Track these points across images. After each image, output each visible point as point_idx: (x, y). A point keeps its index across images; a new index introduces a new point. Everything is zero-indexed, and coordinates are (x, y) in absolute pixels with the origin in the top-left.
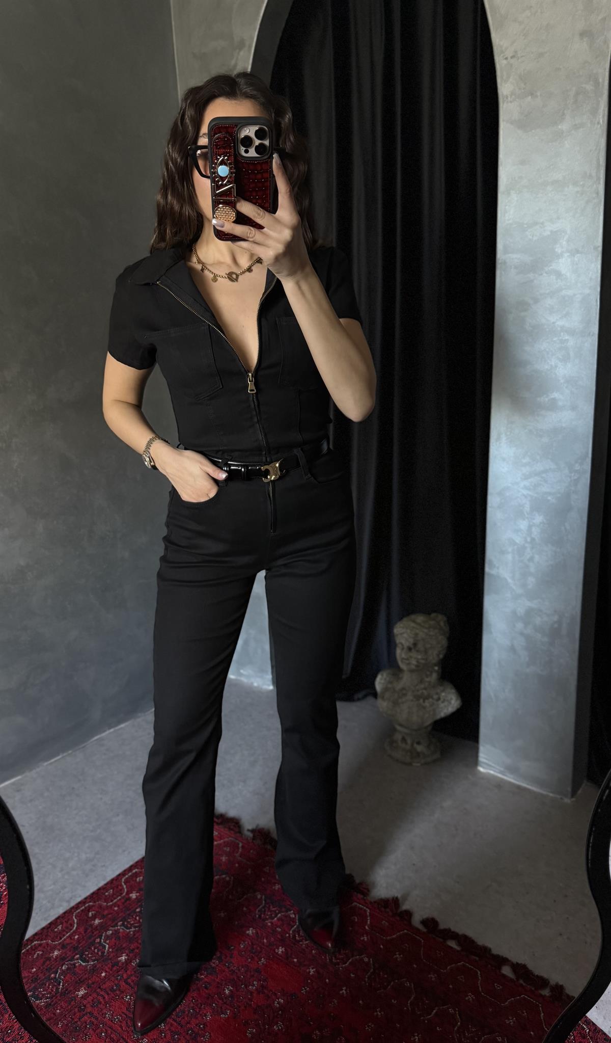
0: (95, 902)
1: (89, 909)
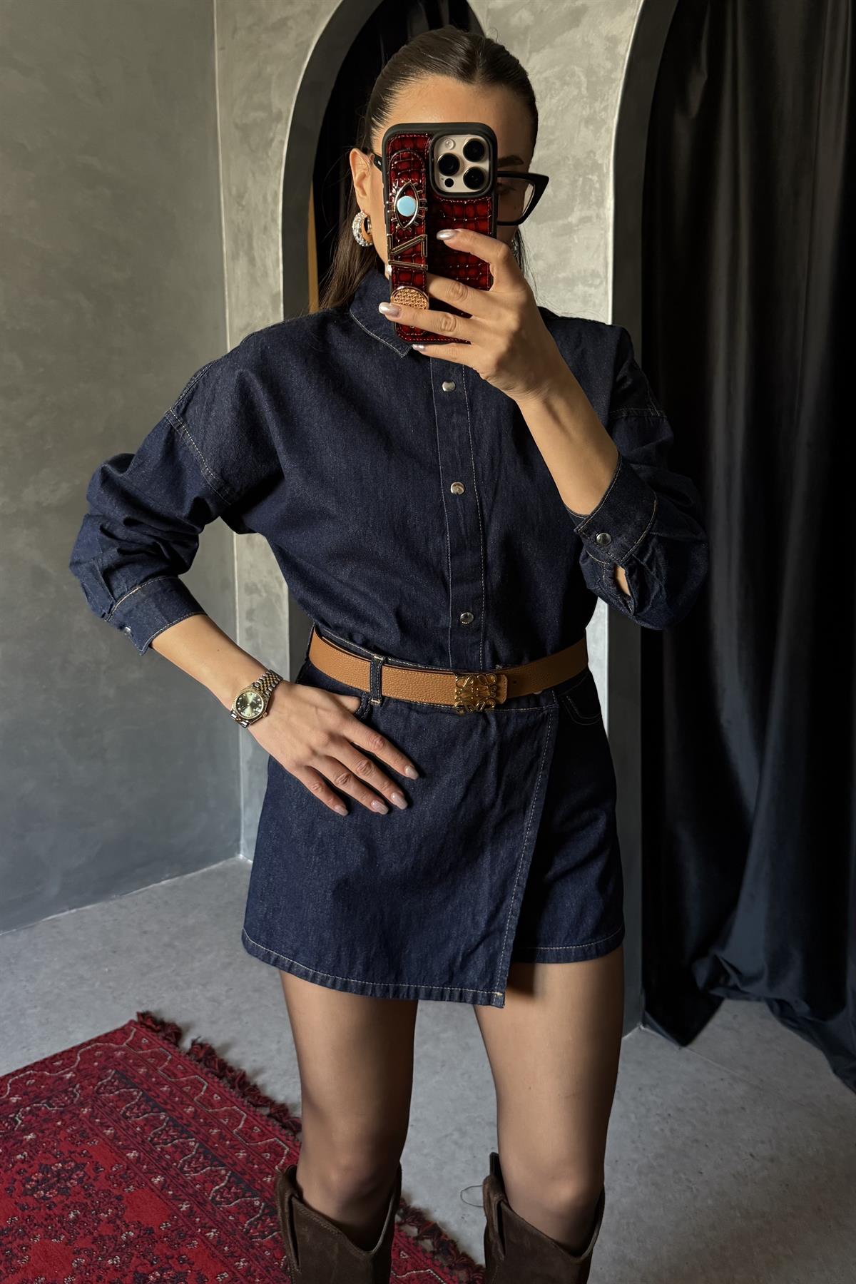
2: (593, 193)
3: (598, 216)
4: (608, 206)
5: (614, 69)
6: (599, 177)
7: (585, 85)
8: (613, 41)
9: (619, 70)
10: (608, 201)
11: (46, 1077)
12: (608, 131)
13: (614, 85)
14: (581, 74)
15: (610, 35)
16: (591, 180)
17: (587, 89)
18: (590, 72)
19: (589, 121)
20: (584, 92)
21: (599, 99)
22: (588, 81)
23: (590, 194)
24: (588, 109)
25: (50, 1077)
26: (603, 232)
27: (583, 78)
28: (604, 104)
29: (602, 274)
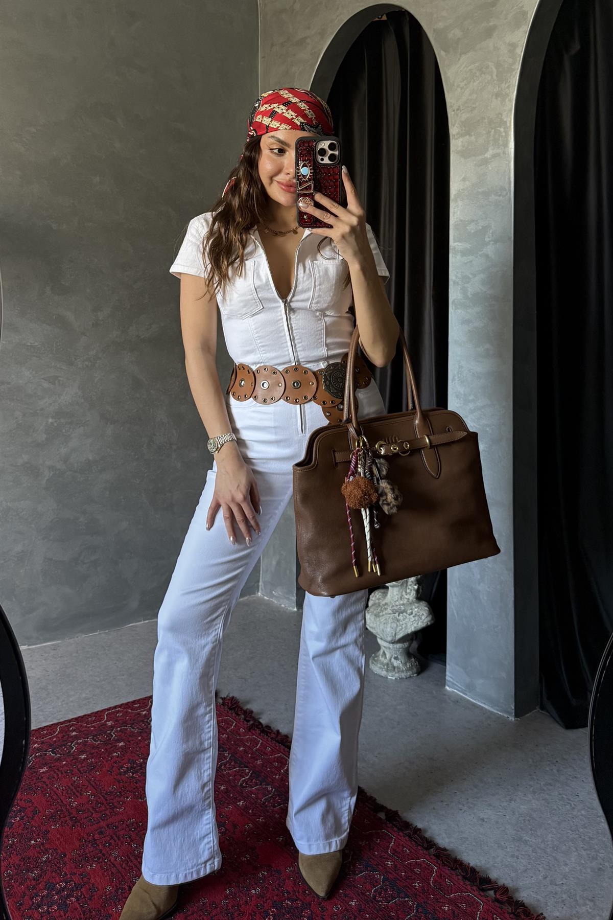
0: (78, 722)
1: (72, 725)
2: (501, 139)
3: (504, 153)
4: (510, 147)
5: (514, 63)
6: (504, 128)
7: (495, 74)
8: (513, 46)
9: (517, 63)
10: (511, 143)
11: (129, 713)
12: (510, 101)
13: (514, 73)
14: (493, 67)
15: (511, 42)
16: (499, 131)
17: (497, 76)
18: (498, 65)
19: (497, 95)
20: (495, 77)
21: (504, 82)
22: (497, 71)
23: (499, 140)
24: (497, 88)
25: (132, 713)
26: (507, 162)
27: (494, 70)
28: (508, 84)
29: (507, 188)
